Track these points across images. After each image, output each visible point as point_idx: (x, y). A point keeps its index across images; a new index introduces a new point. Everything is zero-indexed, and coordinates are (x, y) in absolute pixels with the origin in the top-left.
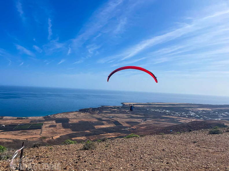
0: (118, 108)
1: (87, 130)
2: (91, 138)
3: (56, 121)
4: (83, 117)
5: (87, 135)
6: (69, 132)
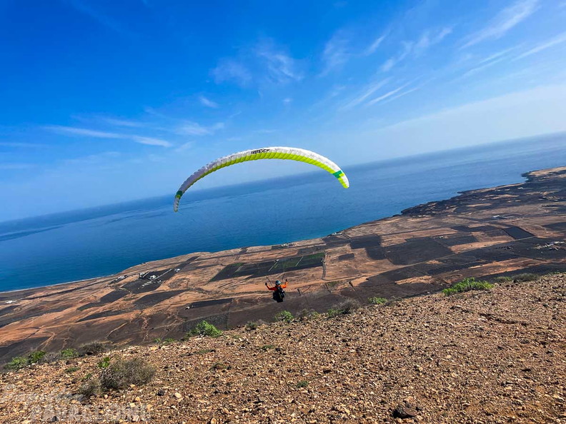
0: (514, 189)
1: (432, 259)
2: (446, 278)
3: (350, 245)
4: (416, 228)
5: (432, 271)
6: (388, 266)
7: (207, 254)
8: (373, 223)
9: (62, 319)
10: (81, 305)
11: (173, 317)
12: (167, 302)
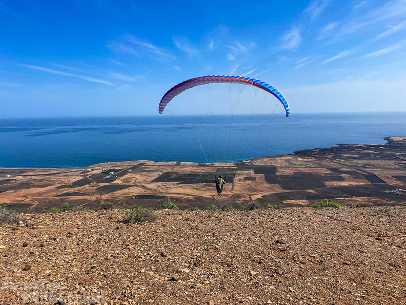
0: (377, 147)
1: (310, 189)
3: (254, 171)
4: (302, 165)
5: (309, 197)
6: (278, 190)
7: (152, 163)
8: (273, 157)
9: (44, 193)
10: (59, 185)
11: (122, 203)
12: (119, 192)
